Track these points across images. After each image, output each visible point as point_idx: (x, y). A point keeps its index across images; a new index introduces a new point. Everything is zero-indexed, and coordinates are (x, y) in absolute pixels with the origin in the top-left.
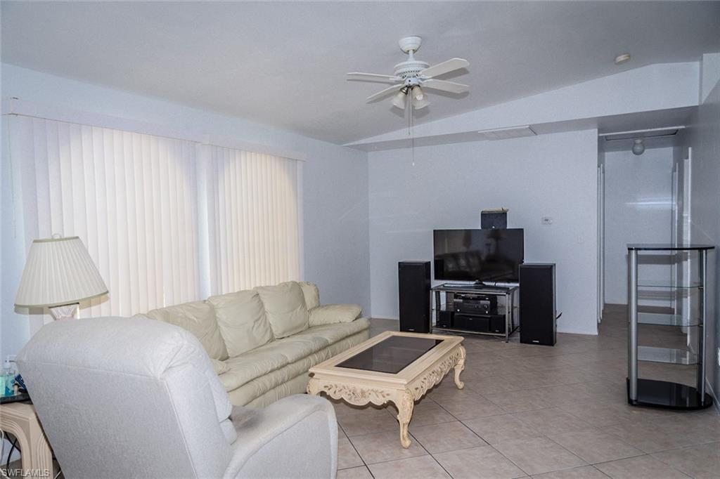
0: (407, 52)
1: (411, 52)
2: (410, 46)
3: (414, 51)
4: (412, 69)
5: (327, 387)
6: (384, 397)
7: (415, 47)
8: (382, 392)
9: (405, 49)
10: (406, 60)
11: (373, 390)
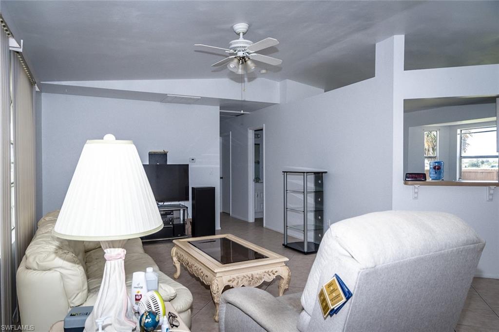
0: (239, 34)
1: (241, 35)
2: (242, 29)
3: (244, 34)
4: (242, 45)
5: (231, 280)
6: (274, 274)
7: (245, 30)
8: (272, 271)
9: (238, 31)
10: (238, 39)
11: (265, 272)
